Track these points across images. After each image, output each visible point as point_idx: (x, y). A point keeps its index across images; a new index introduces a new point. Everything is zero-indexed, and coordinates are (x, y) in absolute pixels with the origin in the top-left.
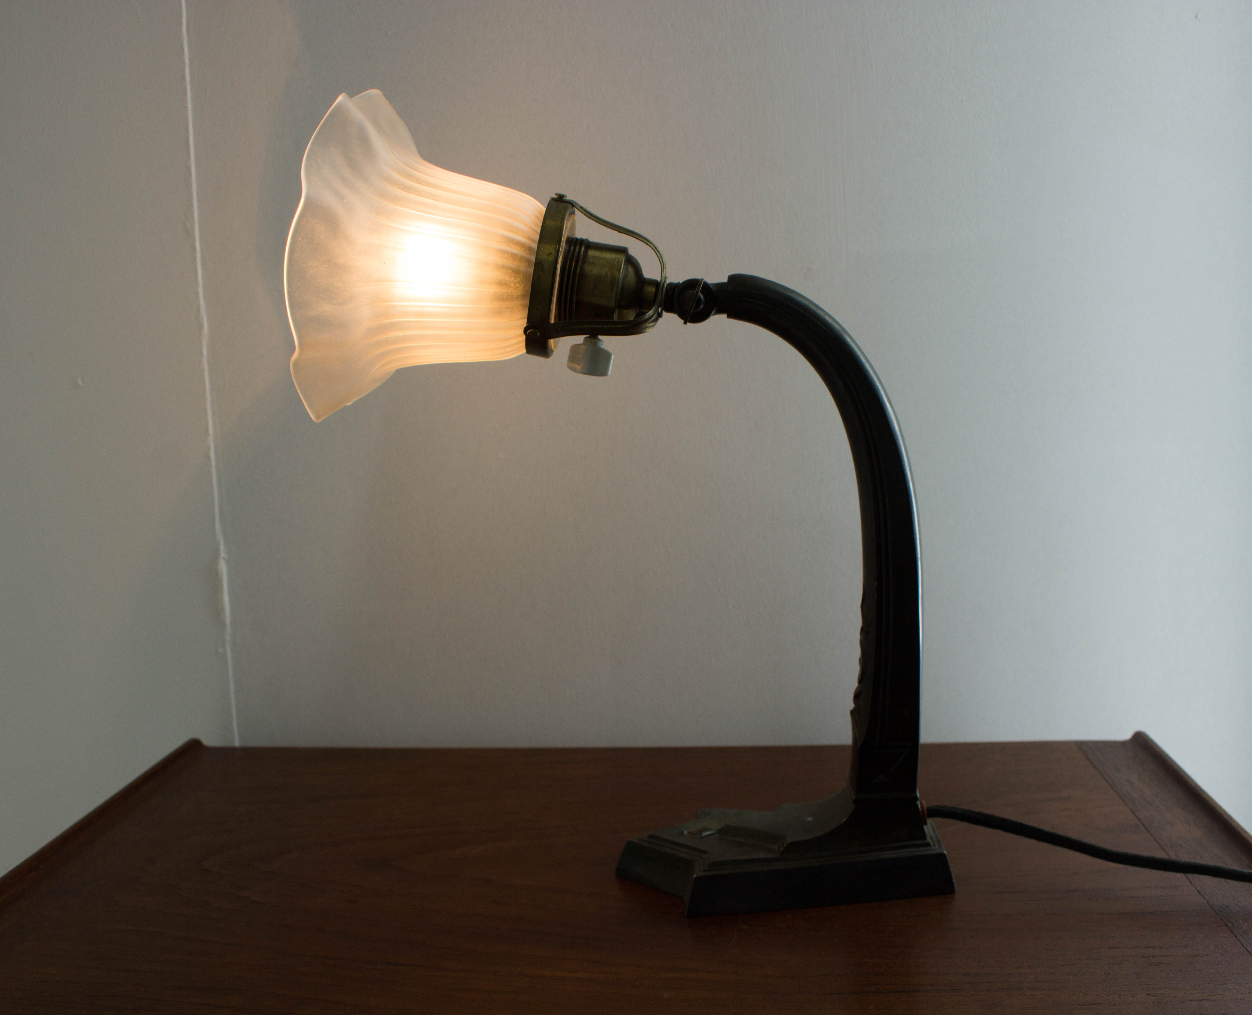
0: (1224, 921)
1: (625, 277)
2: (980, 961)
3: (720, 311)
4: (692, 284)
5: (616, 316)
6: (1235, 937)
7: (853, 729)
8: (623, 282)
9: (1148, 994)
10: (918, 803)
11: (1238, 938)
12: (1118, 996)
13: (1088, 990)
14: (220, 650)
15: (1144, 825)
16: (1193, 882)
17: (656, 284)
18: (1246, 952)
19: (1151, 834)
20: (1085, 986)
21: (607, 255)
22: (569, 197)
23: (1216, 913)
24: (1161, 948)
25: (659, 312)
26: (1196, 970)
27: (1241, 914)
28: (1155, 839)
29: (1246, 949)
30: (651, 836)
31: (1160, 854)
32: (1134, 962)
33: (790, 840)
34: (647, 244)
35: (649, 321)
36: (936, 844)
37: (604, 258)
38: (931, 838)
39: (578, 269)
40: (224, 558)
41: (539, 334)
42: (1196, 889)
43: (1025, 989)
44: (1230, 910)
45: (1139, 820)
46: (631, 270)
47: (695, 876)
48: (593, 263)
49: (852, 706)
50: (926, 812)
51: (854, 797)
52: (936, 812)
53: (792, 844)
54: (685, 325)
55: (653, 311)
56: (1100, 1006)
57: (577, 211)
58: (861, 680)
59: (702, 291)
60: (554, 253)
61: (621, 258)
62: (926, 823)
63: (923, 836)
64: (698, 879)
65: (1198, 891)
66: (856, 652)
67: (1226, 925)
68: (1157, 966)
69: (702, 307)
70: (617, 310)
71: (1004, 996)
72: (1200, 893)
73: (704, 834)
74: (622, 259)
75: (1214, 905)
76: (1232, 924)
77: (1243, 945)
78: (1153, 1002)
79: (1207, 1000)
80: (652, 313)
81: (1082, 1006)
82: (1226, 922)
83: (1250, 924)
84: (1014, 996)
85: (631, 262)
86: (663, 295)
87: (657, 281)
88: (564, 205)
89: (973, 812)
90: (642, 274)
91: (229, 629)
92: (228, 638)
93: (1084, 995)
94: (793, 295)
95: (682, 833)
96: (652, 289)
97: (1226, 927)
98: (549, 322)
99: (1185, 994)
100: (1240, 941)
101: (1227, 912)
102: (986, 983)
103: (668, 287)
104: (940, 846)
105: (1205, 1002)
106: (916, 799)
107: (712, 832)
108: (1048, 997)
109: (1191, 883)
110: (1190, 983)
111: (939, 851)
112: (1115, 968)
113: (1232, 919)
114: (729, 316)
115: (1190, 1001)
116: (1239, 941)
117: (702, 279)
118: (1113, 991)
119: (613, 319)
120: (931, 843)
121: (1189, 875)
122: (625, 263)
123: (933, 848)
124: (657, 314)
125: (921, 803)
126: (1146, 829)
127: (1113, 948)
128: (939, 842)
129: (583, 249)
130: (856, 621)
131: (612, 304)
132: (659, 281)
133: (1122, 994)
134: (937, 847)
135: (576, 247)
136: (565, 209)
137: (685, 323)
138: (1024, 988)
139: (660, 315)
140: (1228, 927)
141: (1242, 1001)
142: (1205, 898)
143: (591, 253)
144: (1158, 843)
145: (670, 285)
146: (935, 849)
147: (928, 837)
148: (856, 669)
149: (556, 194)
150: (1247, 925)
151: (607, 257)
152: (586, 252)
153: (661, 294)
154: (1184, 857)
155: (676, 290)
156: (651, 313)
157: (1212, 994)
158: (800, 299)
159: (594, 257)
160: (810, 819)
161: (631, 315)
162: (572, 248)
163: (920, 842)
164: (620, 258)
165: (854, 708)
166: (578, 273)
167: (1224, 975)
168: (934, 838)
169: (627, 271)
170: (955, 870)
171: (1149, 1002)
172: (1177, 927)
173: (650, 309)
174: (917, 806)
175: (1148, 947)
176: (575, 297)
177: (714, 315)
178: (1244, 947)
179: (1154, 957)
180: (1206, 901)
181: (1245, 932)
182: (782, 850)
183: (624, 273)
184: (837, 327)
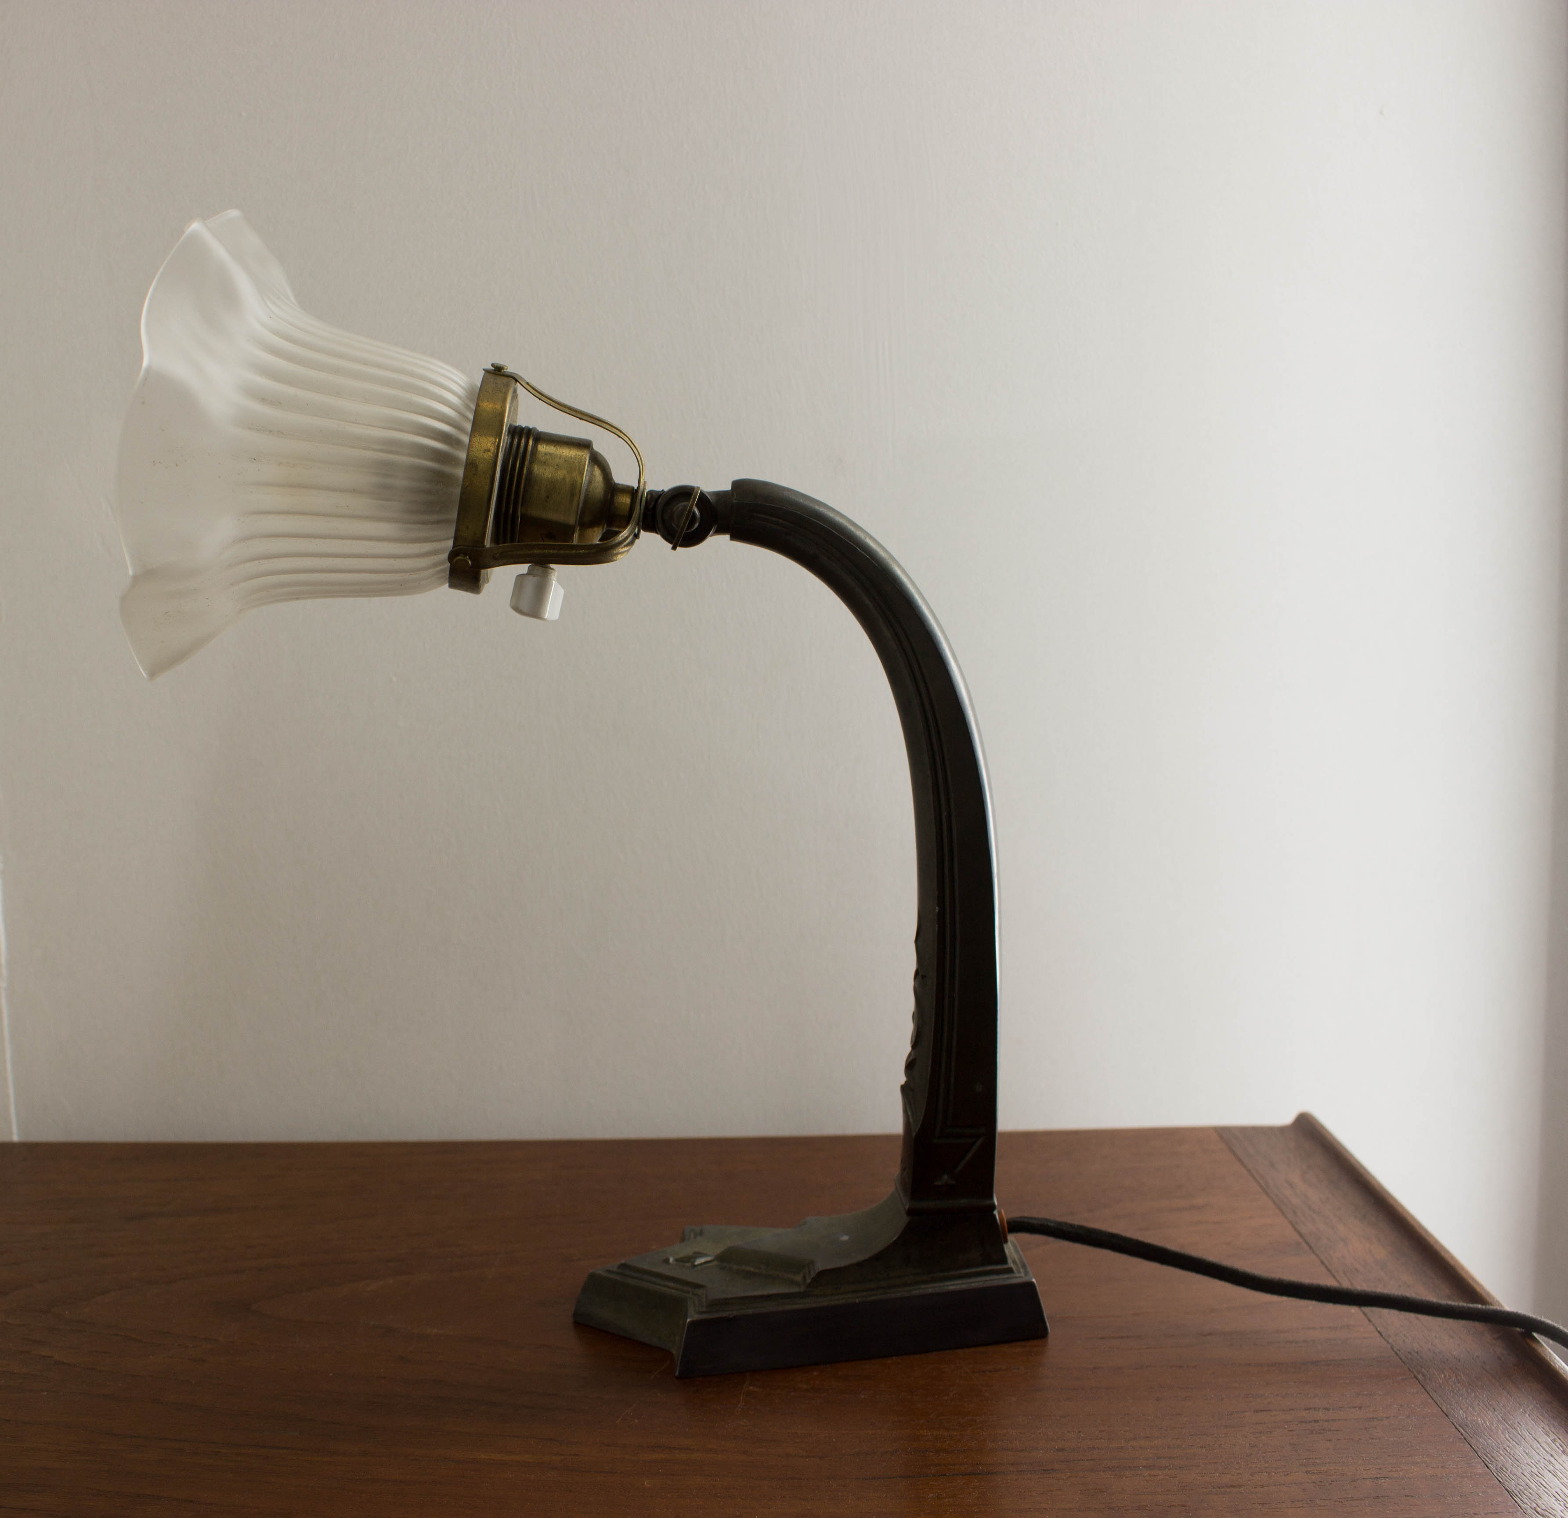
0: (1412, 1372)
1: (590, 482)
2: (1080, 1432)
3: (720, 531)
4: (683, 493)
5: (576, 536)
6: (1426, 1393)
7: (905, 1111)
8: (587, 490)
9: (1307, 1472)
10: (996, 1213)
11: (1431, 1394)
12: (1267, 1475)
13: (1226, 1468)
15: (1307, 1243)
16: (1372, 1319)
17: (633, 493)
18: (1441, 1413)
19: (1317, 1255)
20: (1223, 1462)
21: (564, 451)
22: (510, 369)
23: (1403, 1361)
24: (1327, 1409)
25: (635, 534)
26: (1373, 1439)
27: (1436, 1362)
28: (1322, 1262)
29: (1442, 1410)
30: (624, 1266)
31: (1328, 1282)
32: (1290, 1429)
33: (820, 1266)
34: (620, 437)
35: (623, 545)
36: (1022, 1270)
37: (560, 457)
38: (1014, 1262)
39: (525, 472)
41: (470, 563)
42: (1377, 1329)
43: (1141, 1468)
44: (1421, 1357)
45: (1301, 1236)
46: (597, 472)
47: (688, 1320)
48: (545, 462)
49: (903, 1079)
50: (1006, 1225)
51: (907, 1207)
52: (1020, 1226)
53: (822, 1273)
54: (673, 551)
55: (628, 531)
56: (1242, 1489)
57: (520, 389)
58: (916, 1043)
59: (697, 505)
60: (492, 449)
61: (585, 456)
62: (1006, 1241)
63: (1003, 1259)
64: (694, 1324)
65: (1379, 1332)
66: (909, 1004)
67: (1415, 1377)
68: (1320, 1433)
69: (697, 525)
70: (578, 529)
71: (1112, 1477)
72: (1382, 1335)
73: (698, 1261)
74: (585, 458)
75: (1399, 1351)
76: (1424, 1375)
77: (1437, 1404)
78: (1315, 1483)
79: (1385, 1477)
80: (627, 534)
81: (1218, 1489)
82: (1416, 1373)
83: (1448, 1376)
84: (1126, 1478)
85: (597, 460)
86: (642, 508)
87: (634, 488)
88: (505, 380)
89: (1072, 1226)
90: (612, 479)
93: (1220, 1474)
94: (822, 509)
95: (666, 1261)
96: (626, 500)
97: (1415, 1379)
98: (484, 546)
99: (1357, 1470)
100: (1433, 1399)
101: (1418, 1360)
102: (1088, 1460)
103: (648, 497)
104: (1026, 1273)
105: (1384, 1481)
106: (993, 1207)
107: (709, 1259)
108: (1173, 1477)
109: (1370, 1321)
110: (1364, 1455)
111: (1025, 1279)
112: (1263, 1438)
113: (1423, 1370)
114: (734, 537)
115: (1364, 1479)
116: (1431, 1397)
117: (698, 488)
118: (1259, 1468)
119: (573, 541)
120: (1014, 1269)
121: (1367, 1310)
122: (589, 463)
123: (1017, 1275)
124: (633, 535)
125: (999, 1213)
126: (1311, 1248)
127: (1262, 1411)
128: (1024, 1266)
129: (531, 442)
130: (909, 962)
131: (572, 520)
132: (636, 488)
133: (1273, 1472)
134: (1023, 1275)
135: (522, 439)
136: (507, 386)
137: (674, 548)
138: (1139, 1467)
139: (637, 536)
140: (1417, 1379)
141: (1433, 1477)
142: (1388, 1342)
143: (542, 448)
144: (1326, 1267)
145: (651, 493)
146: (1019, 1277)
147: (1010, 1261)
148: (908, 1028)
149: (493, 365)
150: (1443, 1376)
151: (564, 454)
152: (535, 447)
153: (639, 507)
154: (1361, 1285)
155: (659, 501)
156: (625, 534)
157: (1394, 1469)
158: (831, 515)
159: (546, 454)
160: (845, 1238)
161: (595, 537)
162: (516, 441)
163: (999, 1267)
164: (582, 456)
165: (906, 1082)
166: (524, 477)
167: (1410, 1444)
168: (1018, 1261)
169: (592, 474)
170: (1049, 1307)
171: (1308, 1482)
172: (1348, 1381)
173: (625, 527)
174: (994, 1216)
175: (1309, 1409)
176: (519, 510)
177: (711, 536)
178: (1439, 1406)
179: (1316, 1421)
180: (1389, 1346)
181: (1440, 1387)
182: (809, 1281)
183: (587, 478)
184: (882, 554)
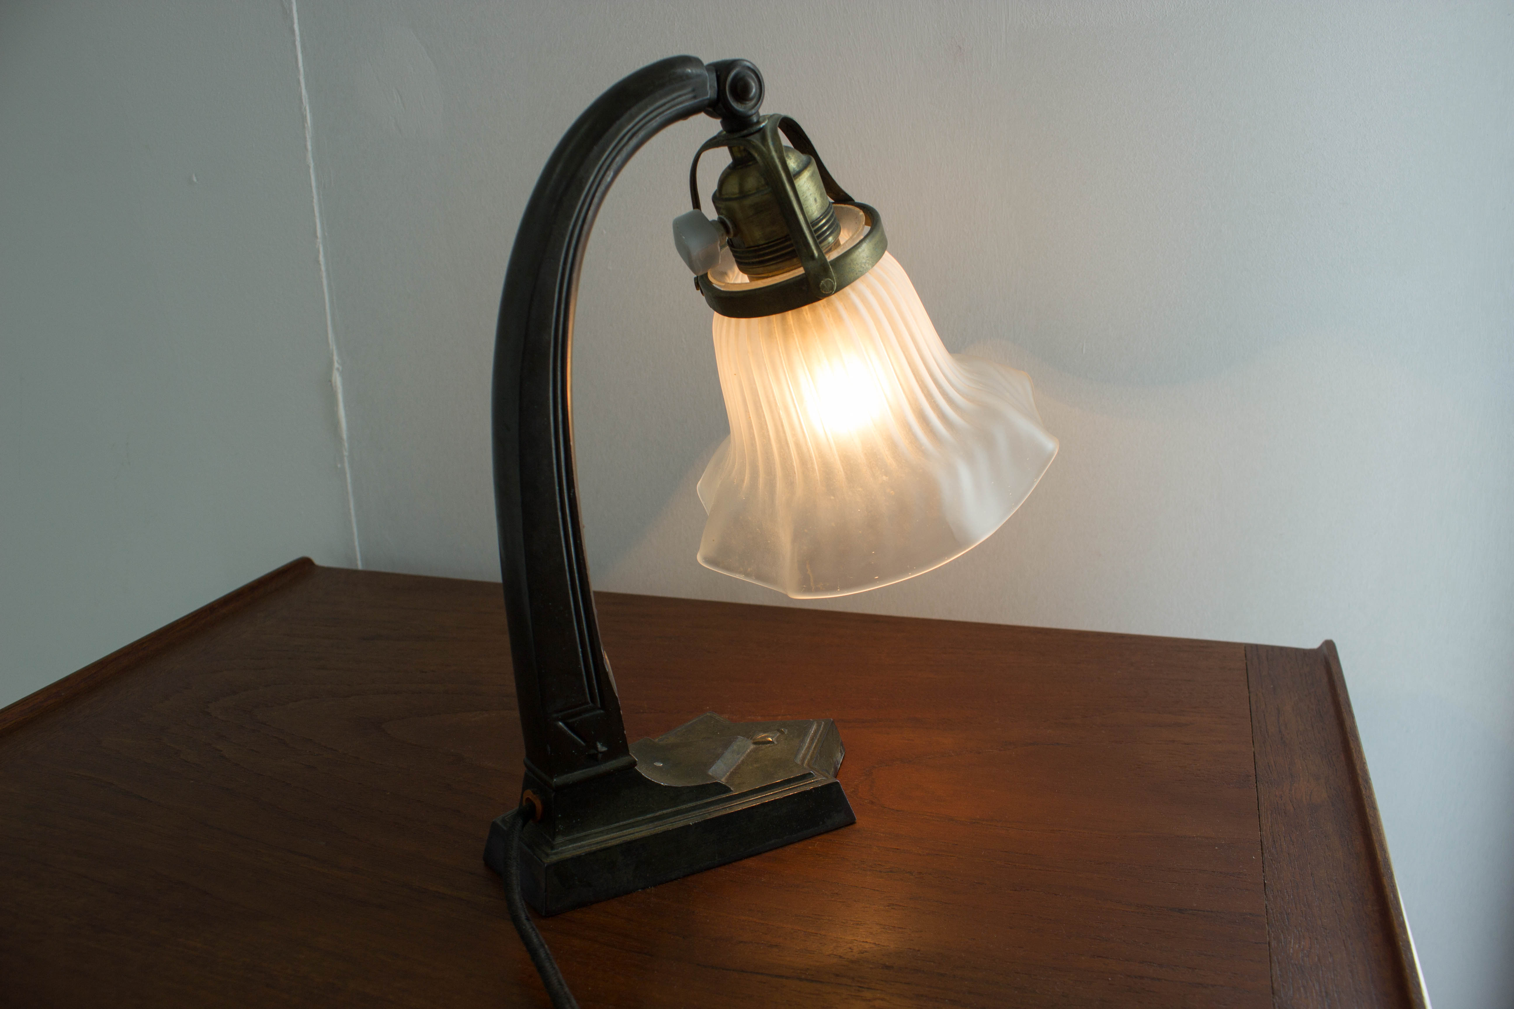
14: (339, 466)
15: (1257, 776)
40: (338, 369)
45: (1256, 767)
91: (346, 445)
92: (346, 453)
126: (1257, 781)
